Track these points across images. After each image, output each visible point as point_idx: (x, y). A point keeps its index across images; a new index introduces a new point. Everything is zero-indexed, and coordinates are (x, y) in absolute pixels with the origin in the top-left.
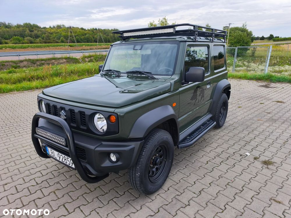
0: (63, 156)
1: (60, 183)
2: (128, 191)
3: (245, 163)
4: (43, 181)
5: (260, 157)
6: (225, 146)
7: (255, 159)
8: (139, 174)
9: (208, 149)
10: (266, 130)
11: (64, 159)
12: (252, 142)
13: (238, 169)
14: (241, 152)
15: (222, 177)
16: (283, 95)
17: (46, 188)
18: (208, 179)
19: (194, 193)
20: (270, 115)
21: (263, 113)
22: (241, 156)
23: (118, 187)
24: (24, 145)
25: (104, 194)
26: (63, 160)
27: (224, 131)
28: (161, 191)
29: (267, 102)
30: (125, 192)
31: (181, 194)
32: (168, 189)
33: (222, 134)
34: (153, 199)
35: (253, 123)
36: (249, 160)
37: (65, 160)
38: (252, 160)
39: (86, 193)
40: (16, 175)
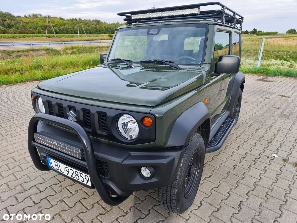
0: (74, 170)
1: (65, 202)
2: (152, 208)
3: (275, 167)
4: (42, 200)
5: (289, 158)
6: (247, 147)
7: (285, 160)
8: (176, 191)
9: (229, 151)
10: (283, 127)
11: (74, 174)
12: (274, 142)
13: (271, 174)
14: (268, 153)
15: (258, 185)
16: (284, 89)
17: (48, 209)
18: (243, 189)
19: (233, 208)
20: (280, 111)
21: (272, 108)
22: (268, 157)
23: (140, 204)
25: (125, 214)
26: (74, 176)
27: (239, 129)
28: (192, 207)
29: (271, 96)
30: (149, 210)
31: (218, 209)
32: (201, 204)
33: (238, 132)
34: (187, 219)
35: (266, 120)
36: (278, 162)
37: (76, 175)
38: (282, 162)
39: (101, 214)
40: (5, 192)
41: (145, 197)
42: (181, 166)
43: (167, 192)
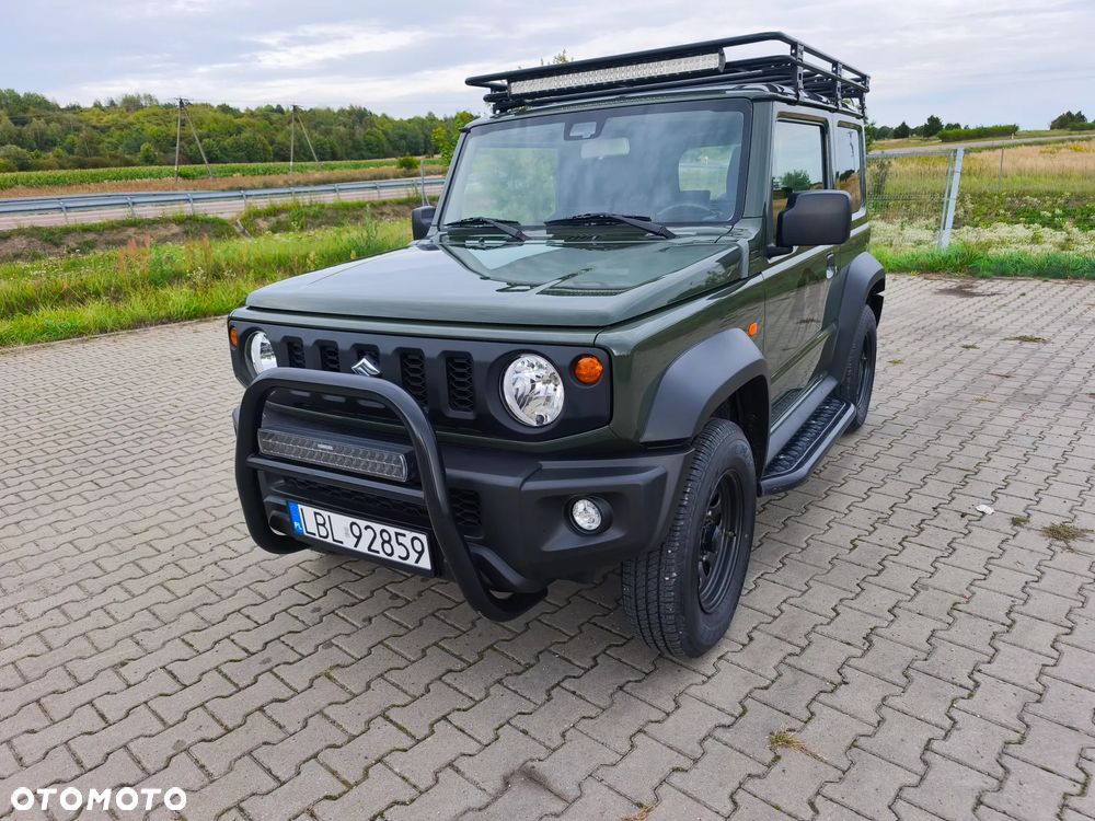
1: (337, 646)
2: (604, 652)
3: (987, 540)
4: (267, 643)
5: (1029, 515)
6: (896, 489)
7: (1016, 522)
8: (675, 574)
9: (839, 502)
10: (1018, 431)
11: (379, 541)
12: (985, 473)
13: (970, 557)
14: (962, 503)
15: (925, 587)
16: (1033, 316)
17: (289, 663)
18: (879, 599)
19: (849, 644)
20: (1012, 384)
21: (985, 377)
22: (963, 516)
23: (565, 643)
24: (135, 527)
25: (522, 669)
26: (377, 546)
27: (872, 441)
28: (725, 647)
29: (985, 341)
30: (595, 658)
31: (803, 649)
32: (751, 639)
33: (868, 450)
34: (709, 674)
35: (964, 411)
36: (994, 527)
37: (384, 542)
38: (1008, 528)
39: (451, 671)
41: (579, 627)
42: (685, 503)
43: (647, 580)
